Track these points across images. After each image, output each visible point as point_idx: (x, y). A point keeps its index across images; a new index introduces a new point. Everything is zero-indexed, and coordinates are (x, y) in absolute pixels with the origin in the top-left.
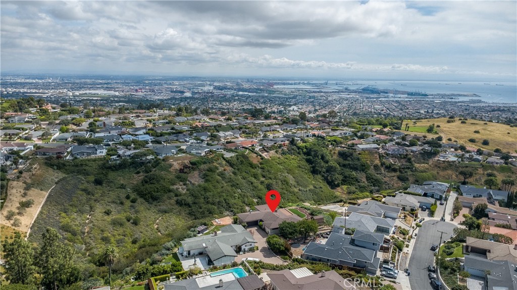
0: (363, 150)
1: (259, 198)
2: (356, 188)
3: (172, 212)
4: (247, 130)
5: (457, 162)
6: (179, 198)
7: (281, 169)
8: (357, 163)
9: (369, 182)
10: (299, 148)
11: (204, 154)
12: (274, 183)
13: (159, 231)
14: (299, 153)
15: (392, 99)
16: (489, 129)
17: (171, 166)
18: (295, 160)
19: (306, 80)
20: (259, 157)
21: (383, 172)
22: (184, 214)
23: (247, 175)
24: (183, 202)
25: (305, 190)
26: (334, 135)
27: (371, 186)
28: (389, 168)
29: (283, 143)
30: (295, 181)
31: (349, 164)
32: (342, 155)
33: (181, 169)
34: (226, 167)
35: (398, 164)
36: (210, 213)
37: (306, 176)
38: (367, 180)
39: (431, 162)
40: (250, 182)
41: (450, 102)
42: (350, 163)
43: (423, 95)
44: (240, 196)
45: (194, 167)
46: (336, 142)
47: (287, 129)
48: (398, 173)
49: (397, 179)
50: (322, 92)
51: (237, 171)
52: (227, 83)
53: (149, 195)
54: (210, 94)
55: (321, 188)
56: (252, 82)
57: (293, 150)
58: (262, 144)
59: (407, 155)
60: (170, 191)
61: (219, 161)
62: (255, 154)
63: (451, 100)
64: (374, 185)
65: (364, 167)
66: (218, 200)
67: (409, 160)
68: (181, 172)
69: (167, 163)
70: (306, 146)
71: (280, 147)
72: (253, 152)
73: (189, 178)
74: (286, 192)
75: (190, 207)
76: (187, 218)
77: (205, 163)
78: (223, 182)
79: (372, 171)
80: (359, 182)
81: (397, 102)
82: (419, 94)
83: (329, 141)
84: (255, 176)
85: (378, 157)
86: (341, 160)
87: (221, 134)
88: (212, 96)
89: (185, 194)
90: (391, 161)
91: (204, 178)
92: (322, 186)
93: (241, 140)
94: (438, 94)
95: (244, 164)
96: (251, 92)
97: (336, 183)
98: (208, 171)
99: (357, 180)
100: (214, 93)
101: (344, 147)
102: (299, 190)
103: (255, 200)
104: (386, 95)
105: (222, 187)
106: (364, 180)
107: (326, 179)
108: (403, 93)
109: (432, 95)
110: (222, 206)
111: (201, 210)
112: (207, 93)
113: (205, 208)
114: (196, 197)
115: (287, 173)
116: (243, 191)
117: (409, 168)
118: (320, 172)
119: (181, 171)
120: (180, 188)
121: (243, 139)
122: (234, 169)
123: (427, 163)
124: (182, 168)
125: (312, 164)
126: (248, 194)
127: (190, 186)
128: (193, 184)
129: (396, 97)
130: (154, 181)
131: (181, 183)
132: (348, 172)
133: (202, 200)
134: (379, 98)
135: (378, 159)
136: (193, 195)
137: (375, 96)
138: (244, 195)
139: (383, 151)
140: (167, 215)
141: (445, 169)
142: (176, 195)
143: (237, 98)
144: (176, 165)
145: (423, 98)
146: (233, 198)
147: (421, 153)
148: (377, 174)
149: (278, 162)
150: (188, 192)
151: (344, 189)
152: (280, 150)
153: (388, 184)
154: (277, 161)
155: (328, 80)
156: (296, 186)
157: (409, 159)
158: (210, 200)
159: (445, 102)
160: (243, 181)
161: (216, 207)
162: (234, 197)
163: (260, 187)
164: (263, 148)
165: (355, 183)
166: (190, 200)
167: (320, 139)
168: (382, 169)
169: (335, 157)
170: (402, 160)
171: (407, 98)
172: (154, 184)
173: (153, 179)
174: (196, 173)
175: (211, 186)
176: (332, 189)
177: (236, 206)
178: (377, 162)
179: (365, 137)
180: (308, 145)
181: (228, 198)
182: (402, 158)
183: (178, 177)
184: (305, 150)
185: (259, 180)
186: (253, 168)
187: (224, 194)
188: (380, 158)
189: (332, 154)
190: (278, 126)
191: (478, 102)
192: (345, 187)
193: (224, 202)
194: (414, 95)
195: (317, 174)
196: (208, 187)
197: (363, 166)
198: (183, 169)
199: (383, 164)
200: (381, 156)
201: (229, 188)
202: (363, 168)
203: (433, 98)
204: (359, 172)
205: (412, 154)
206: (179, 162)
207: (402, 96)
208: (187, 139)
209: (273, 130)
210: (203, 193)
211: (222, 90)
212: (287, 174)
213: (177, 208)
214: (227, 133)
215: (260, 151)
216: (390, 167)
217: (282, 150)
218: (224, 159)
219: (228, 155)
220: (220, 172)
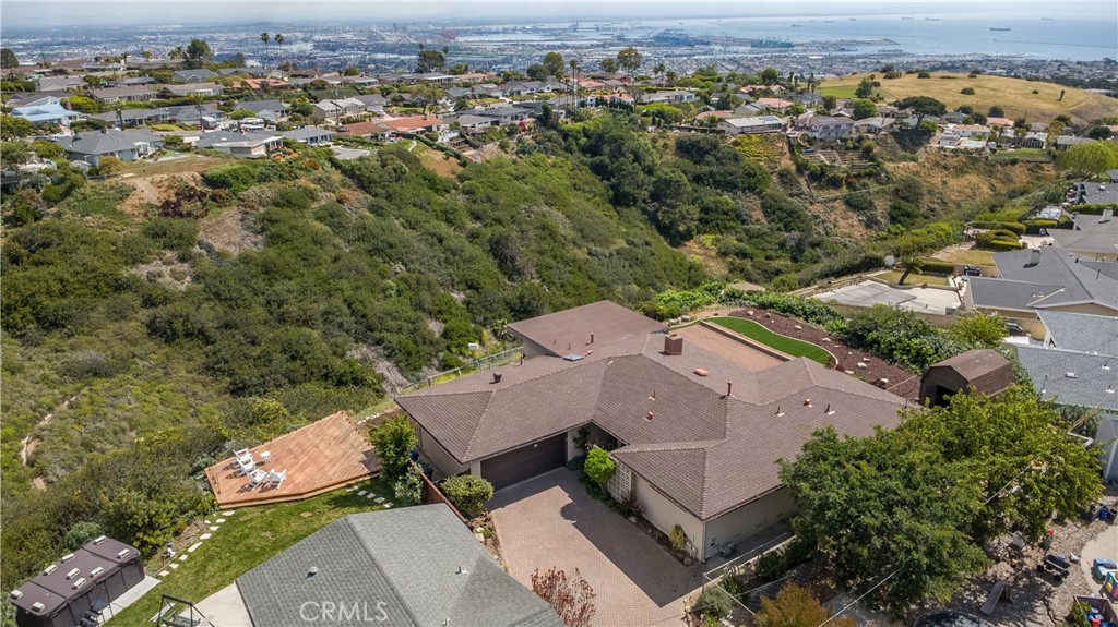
0: (742, 131)
1: (471, 287)
2: (740, 240)
3: (127, 369)
4: (407, 96)
5: (988, 150)
6: (162, 312)
7: (526, 192)
8: (733, 168)
9: (773, 221)
10: (566, 136)
11: (262, 152)
12: (514, 234)
13: (41, 473)
14: (568, 150)
15: (721, 56)
16: (988, 86)
17: (124, 193)
18: (558, 170)
19: (529, 22)
20: (451, 159)
21: (805, 189)
22: (183, 373)
23: (421, 216)
24: (178, 325)
25: (607, 252)
26: (653, 102)
27: (779, 229)
28: (821, 178)
29: (517, 122)
30: (574, 228)
31: (711, 174)
32: (686, 149)
33: (167, 203)
34: (344, 192)
35: (842, 165)
36: (293, 358)
37: (598, 213)
38: (767, 215)
39: (921, 154)
40: (433, 235)
41: (841, 57)
42: (715, 169)
43: (783, 45)
44: (403, 286)
45: (223, 192)
46: (663, 118)
47: (519, 92)
48: (844, 190)
49: (844, 207)
50: (567, 47)
51: (383, 202)
52: (344, 35)
53: (28, 309)
54: (307, 61)
55: (647, 244)
56: (405, 29)
57: (550, 140)
58: (457, 124)
59: (860, 140)
60: (119, 287)
61: (318, 173)
62: (440, 153)
63: (841, 53)
64: (788, 228)
65: (752, 180)
66: (322, 306)
67: (867, 154)
68: (166, 214)
69: (107, 182)
70: (584, 129)
71: (510, 134)
72: (431, 145)
73: (200, 235)
74: (554, 263)
75: (208, 341)
76: (198, 388)
77: (263, 179)
78: (337, 241)
79: (774, 187)
80: (743, 222)
81: (733, 61)
82: (775, 44)
83: (645, 115)
84: (449, 217)
85: (786, 149)
86: (687, 163)
87: (326, 105)
88: (312, 65)
89: (188, 294)
90: (823, 158)
91: (263, 230)
92: (648, 239)
93: (390, 120)
94: (814, 43)
95: (407, 181)
96: (404, 54)
97: (682, 228)
98: (277, 204)
99: (738, 216)
100: (315, 58)
101: (690, 130)
102: (590, 254)
103: (459, 296)
104: (707, 47)
105: (336, 260)
106: (758, 214)
107: (653, 219)
108: (741, 42)
109: (802, 45)
110: (341, 326)
111: (256, 351)
112: (298, 58)
113: (271, 341)
114: (230, 302)
115: (546, 204)
116: (411, 266)
117: (870, 175)
118: (635, 200)
119: (170, 209)
120: (166, 272)
121: (397, 118)
122: (376, 196)
123: (913, 160)
124: (173, 199)
125: (608, 180)
126: (433, 277)
127: (207, 263)
128: (221, 256)
129: (729, 52)
130: (52, 254)
131: (169, 254)
132: (710, 196)
133: (260, 310)
134: (694, 55)
135: (788, 154)
136: (217, 295)
137: (683, 50)
138: (418, 282)
139: (798, 134)
140: (100, 385)
141: (960, 171)
142: (149, 302)
143: (373, 66)
144: (147, 190)
145: (785, 51)
146: (381, 296)
147: (893, 134)
148: (791, 196)
149: (514, 173)
150: (200, 286)
151: (708, 245)
152: (512, 143)
153: (823, 222)
154: (511, 169)
155: (578, 21)
156: (579, 242)
157: (868, 151)
158: (293, 309)
159: (831, 58)
160: (408, 233)
161: (315, 334)
162: (384, 290)
163: (470, 249)
164: (461, 136)
165: (732, 224)
166: (207, 316)
167: (618, 110)
168: (802, 181)
169: (670, 157)
170: (850, 154)
171: (751, 52)
172: (49, 263)
173: (46, 245)
174: (230, 216)
175: (290, 256)
176: (675, 246)
177: (393, 324)
178: (786, 163)
179: (732, 105)
180: (589, 125)
181: (363, 294)
182: (848, 149)
183: (156, 234)
184: (583, 140)
185: (461, 227)
186: (437, 191)
187: (344, 284)
188: (792, 151)
189: (658, 149)
190: (493, 86)
191: (896, 56)
192: (707, 239)
193: (348, 311)
194: (765, 46)
195: (628, 206)
196: (280, 262)
197: (749, 175)
198: (178, 204)
199: (801, 168)
200: (793, 147)
201: (363, 263)
202: (751, 182)
203: (804, 51)
204: (740, 193)
205: (871, 136)
206: (157, 178)
207: (741, 49)
208: (210, 119)
209: (481, 96)
210: (260, 284)
211: (333, 50)
212: (545, 209)
213: (157, 351)
214: (342, 103)
215: (455, 145)
216: (823, 174)
217: (519, 140)
218: (335, 164)
219: (346, 155)
220: (323, 208)
